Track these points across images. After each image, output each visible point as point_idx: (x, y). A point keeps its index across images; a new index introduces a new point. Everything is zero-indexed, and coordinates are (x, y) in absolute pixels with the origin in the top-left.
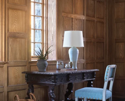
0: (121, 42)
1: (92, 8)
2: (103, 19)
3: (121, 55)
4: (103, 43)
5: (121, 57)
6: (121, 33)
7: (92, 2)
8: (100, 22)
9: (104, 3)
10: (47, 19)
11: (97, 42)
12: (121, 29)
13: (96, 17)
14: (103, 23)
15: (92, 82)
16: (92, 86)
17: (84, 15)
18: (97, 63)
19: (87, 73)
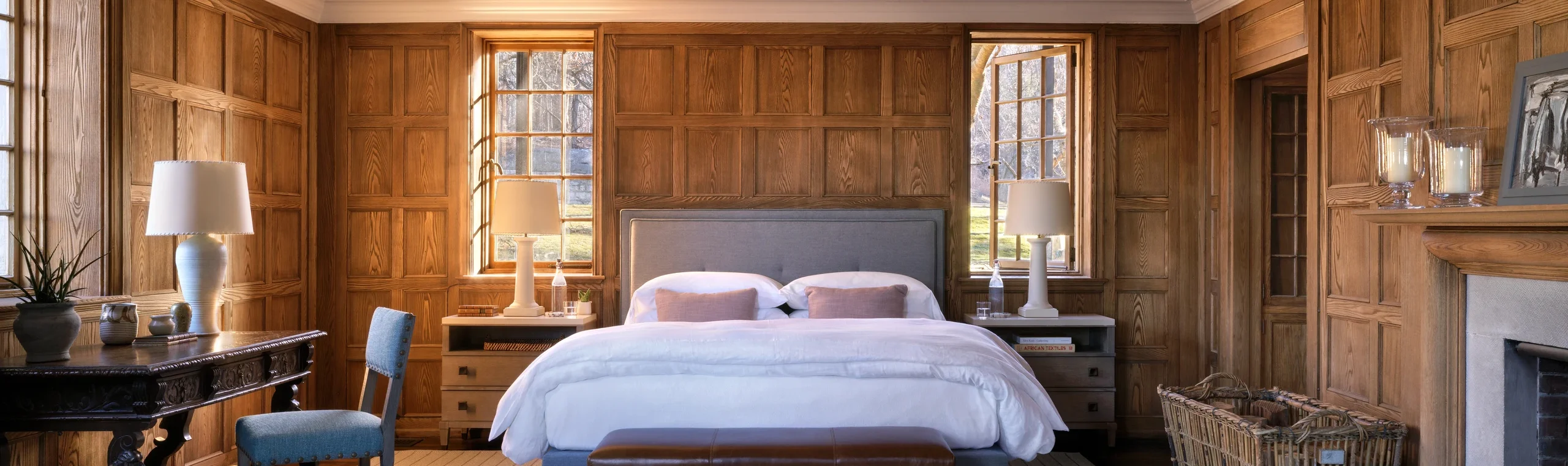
0: (376, 210)
1: (256, 61)
2: (299, 109)
3: (374, 260)
4: (299, 212)
5: (374, 270)
6: (375, 172)
7: (256, 37)
8: (285, 124)
9: (301, 45)
10: (41, 99)
11: (275, 210)
12: (374, 157)
13: (269, 102)
14: (296, 128)
15: (295, 388)
16: (296, 403)
17: (224, 90)
18: (275, 297)
19: (280, 349)
